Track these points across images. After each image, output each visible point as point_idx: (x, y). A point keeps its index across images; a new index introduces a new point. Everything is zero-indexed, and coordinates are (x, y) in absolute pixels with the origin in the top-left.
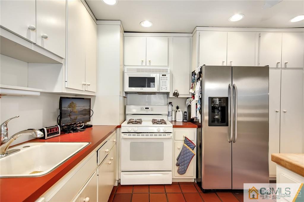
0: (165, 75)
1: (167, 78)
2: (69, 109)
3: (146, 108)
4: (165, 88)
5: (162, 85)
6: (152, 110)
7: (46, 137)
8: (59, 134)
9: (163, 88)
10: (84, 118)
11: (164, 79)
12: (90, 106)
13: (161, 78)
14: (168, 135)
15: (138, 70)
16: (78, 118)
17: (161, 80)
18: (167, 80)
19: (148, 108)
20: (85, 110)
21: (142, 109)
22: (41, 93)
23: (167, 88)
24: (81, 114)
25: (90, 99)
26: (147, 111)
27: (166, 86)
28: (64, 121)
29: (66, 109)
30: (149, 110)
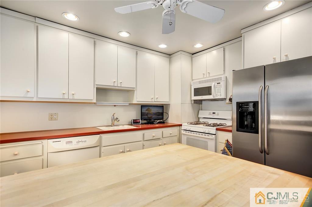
0: (220, 83)
1: (221, 85)
2: (146, 112)
3: (213, 113)
4: (220, 95)
5: (217, 92)
6: (218, 115)
7: (133, 124)
8: (140, 124)
9: (218, 95)
10: (158, 117)
11: (219, 86)
12: (163, 110)
13: (216, 86)
14: (211, 136)
15: (200, 82)
16: (153, 117)
17: (216, 88)
18: (221, 87)
19: (215, 113)
20: (159, 113)
21: (210, 114)
22: (129, 104)
23: (221, 95)
24: (155, 115)
25: (163, 106)
26: (214, 116)
27: (220, 93)
28: (143, 118)
29: (144, 111)
30: (216, 115)
